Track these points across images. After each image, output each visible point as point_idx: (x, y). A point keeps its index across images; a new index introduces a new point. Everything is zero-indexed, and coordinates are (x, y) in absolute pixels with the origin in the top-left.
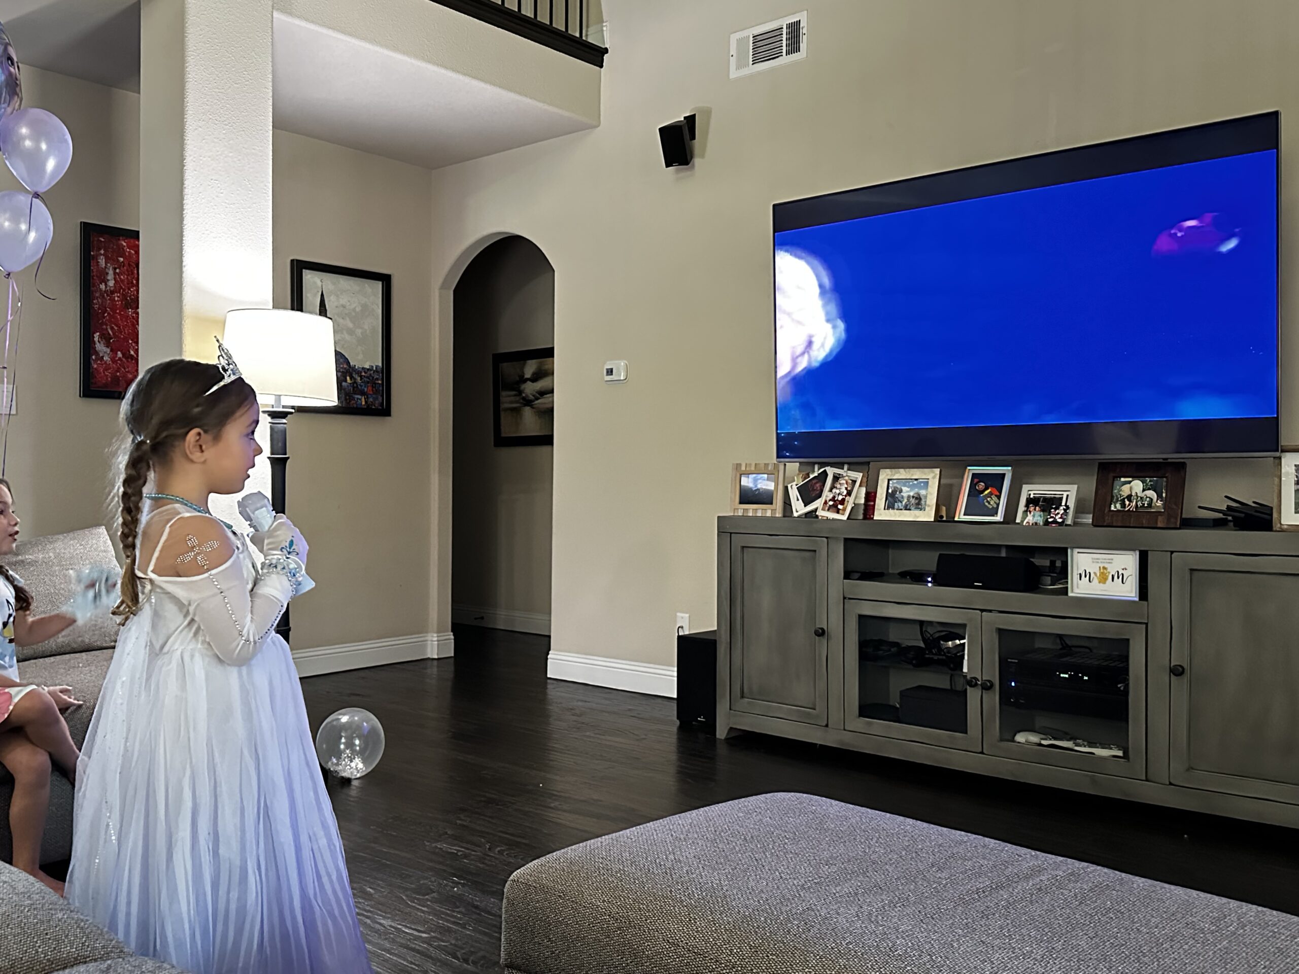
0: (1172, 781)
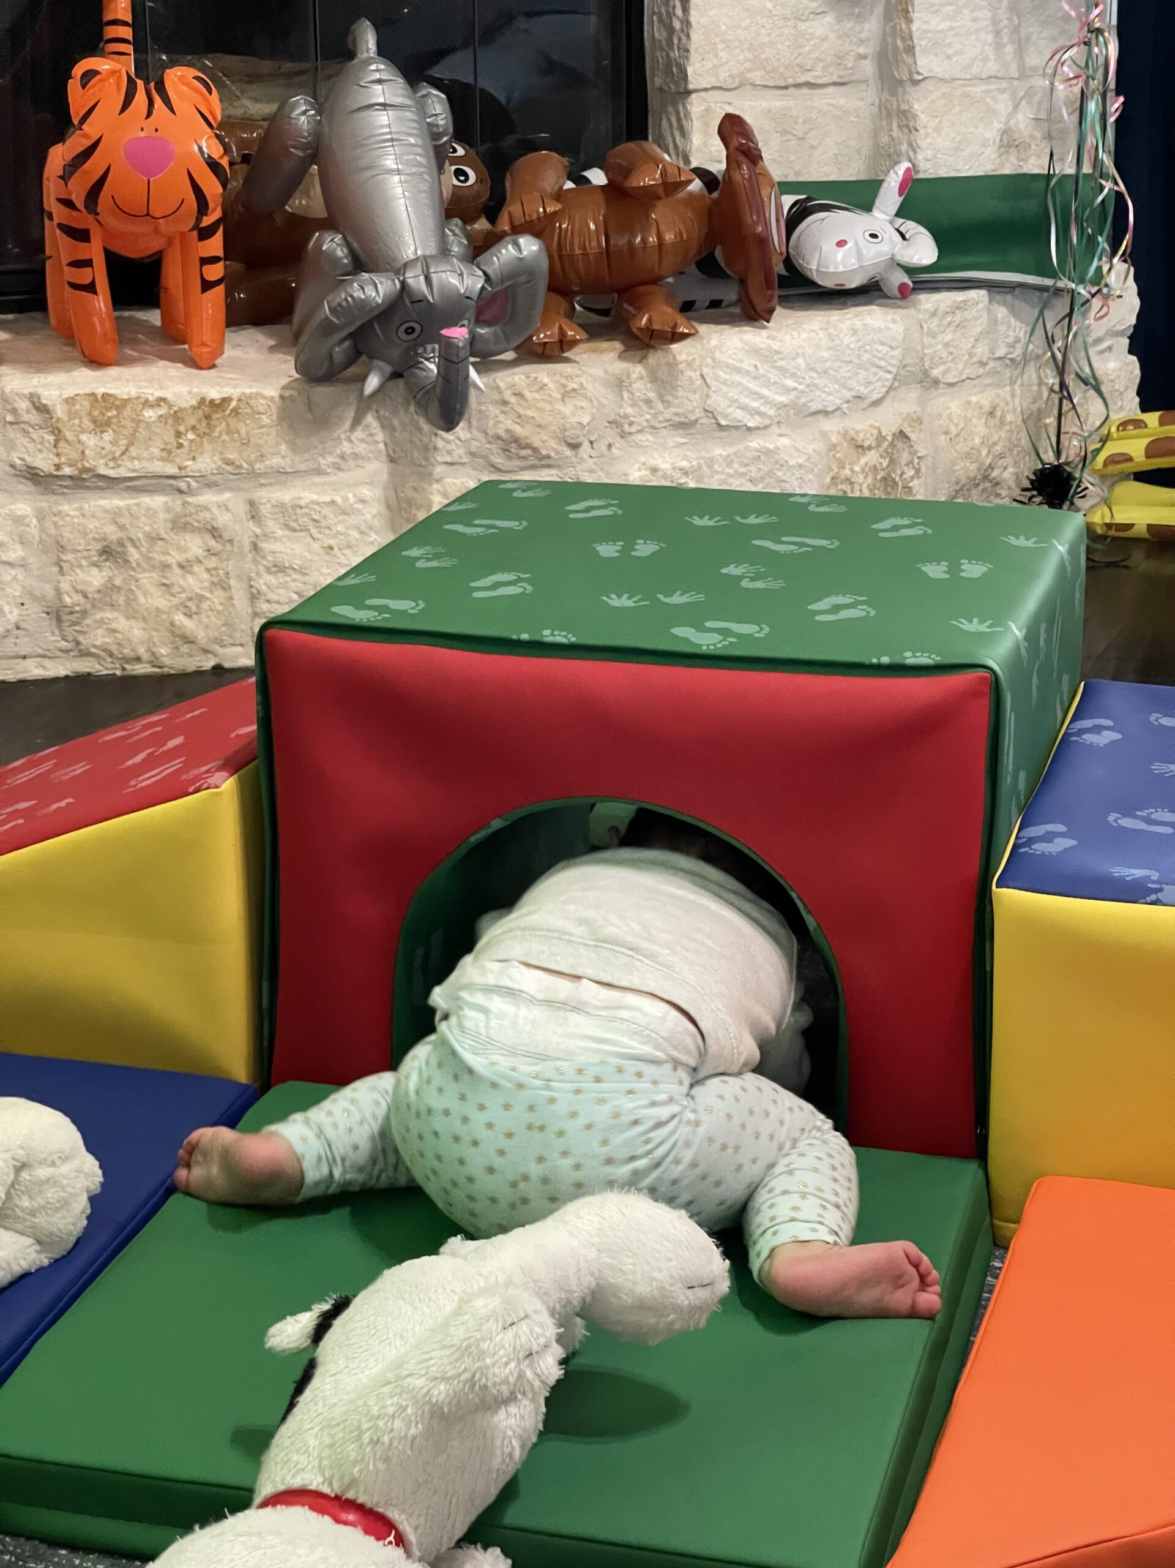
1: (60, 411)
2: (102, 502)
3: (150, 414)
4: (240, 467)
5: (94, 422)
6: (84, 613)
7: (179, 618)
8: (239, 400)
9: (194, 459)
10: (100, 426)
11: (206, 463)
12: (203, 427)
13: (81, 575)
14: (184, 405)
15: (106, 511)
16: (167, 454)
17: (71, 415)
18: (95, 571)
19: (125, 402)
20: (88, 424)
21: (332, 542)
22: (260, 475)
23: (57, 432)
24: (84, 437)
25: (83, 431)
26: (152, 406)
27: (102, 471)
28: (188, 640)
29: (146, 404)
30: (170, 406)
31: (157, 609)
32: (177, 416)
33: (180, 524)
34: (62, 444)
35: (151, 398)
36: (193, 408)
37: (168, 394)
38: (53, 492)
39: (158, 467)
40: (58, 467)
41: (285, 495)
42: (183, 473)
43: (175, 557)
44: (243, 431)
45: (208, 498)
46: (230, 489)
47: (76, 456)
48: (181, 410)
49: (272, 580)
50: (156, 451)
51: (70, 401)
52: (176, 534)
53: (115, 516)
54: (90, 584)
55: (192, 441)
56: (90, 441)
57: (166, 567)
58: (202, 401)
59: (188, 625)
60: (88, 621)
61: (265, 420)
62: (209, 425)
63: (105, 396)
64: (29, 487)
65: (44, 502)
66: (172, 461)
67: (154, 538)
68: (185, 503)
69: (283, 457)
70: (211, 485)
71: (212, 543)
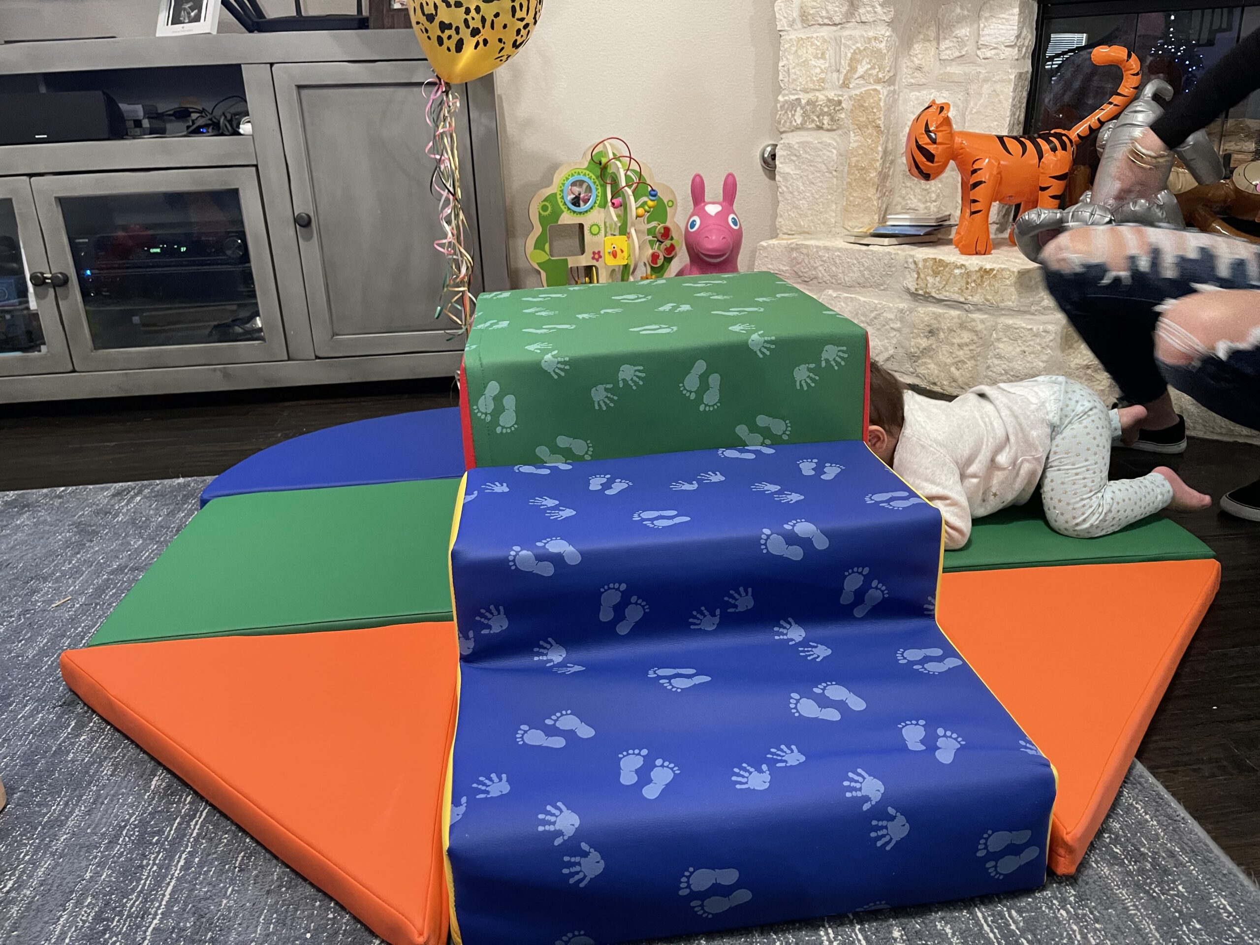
0: (318, 354)
1: (920, 265)
2: (934, 310)
3: (957, 271)
4: (992, 304)
5: (933, 271)
6: (918, 357)
7: (953, 369)
8: (998, 271)
9: (972, 296)
10: (936, 274)
11: (977, 299)
12: (979, 281)
13: (919, 340)
14: (973, 269)
15: (934, 313)
16: (961, 292)
17: (925, 267)
18: (925, 340)
19: (948, 264)
20: (930, 271)
21: (1026, 349)
22: (1002, 309)
23: (918, 274)
24: (928, 278)
25: (928, 275)
26: (958, 268)
27: (933, 294)
28: (955, 381)
29: (957, 267)
30: (966, 269)
31: (945, 363)
32: (968, 274)
33: (962, 326)
34: (919, 279)
35: (958, 264)
36: (976, 271)
37: (967, 264)
38: (917, 301)
39: (956, 297)
40: (916, 290)
41: (1010, 321)
42: (966, 302)
43: (956, 341)
44: (996, 286)
45: (977, 316)
46: (986, 313)
47: (924, 286)
48: (970, 271)
49: (996, 362)
50: (956, 289)
51: (925, 260)
52: (961, 330)
53: (937, 317)
54: (922, 345)
55: (973, 287)
56: (930, 280)
57: (953, 344)
58: (981, 269)
59: (957, 373)
60: (920, 361)
61: (1008, 282)
62: (982, 281)
63: (940, 260)
64: (908, 297)
65: (913, 305)
66: (962, 295)
67: (951, 330)
68: (967, 316)
69: (1013, 302)
70: (979, 310)
71: (975, 338)
